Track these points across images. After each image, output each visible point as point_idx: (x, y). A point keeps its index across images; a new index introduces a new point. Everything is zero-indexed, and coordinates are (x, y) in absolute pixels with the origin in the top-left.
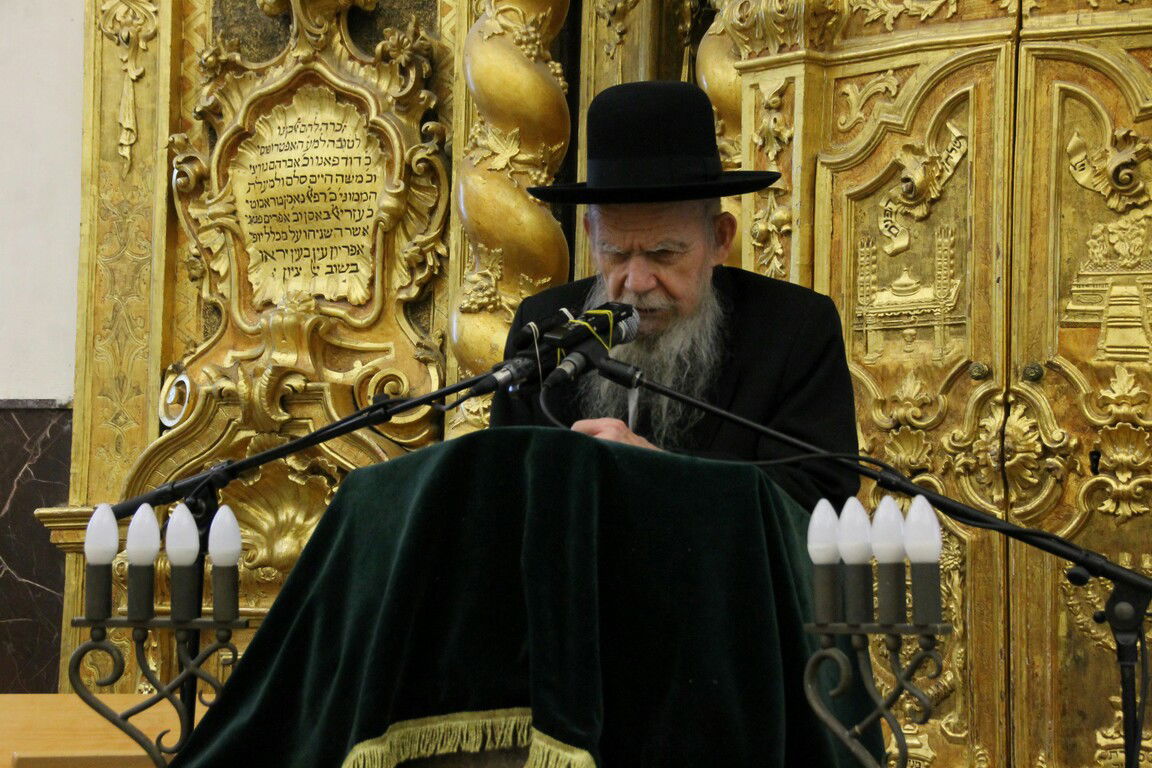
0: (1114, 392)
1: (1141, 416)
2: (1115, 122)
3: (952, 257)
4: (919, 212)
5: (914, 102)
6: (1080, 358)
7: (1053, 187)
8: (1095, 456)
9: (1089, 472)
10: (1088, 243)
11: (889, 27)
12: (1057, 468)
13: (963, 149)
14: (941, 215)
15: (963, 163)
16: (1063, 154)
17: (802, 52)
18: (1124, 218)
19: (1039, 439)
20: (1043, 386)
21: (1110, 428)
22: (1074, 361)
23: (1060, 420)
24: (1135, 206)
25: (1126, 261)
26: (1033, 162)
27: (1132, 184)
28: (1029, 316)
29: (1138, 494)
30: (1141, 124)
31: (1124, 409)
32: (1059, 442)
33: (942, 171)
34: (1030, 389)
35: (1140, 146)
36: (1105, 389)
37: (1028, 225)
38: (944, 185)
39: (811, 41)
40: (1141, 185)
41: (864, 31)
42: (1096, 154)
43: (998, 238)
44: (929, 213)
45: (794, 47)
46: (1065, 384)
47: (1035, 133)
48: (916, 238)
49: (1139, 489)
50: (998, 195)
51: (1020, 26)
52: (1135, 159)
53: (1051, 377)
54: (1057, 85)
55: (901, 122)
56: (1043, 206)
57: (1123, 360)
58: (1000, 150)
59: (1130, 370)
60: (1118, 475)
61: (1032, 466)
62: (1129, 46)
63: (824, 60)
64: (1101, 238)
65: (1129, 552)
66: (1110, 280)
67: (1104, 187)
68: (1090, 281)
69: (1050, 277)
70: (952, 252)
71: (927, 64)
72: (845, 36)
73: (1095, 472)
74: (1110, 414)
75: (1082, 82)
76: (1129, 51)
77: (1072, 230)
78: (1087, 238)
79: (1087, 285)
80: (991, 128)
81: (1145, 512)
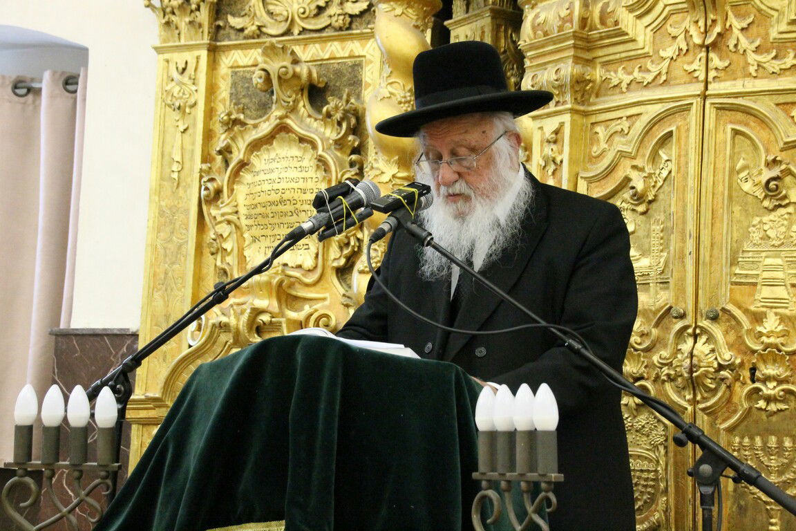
0: (765, 328)
1: (783, 344)
2: (767, 151)
3: (662, 238)
4: (641, 208)
5: (638, 138)
6: (744, 305)
7: (726, 193)
8: (753, 370)
9: (749, 381)
10: (750, 230)
11: (624, 90)
12: (727, 378)
13: (669, 168)
14: (655, 211)
15: (669, 177)
16: (733, 172)
17: (569, 106)
18: (773, 213)
19: (716, 359)
20: (719, 323)
21: (762, 352)
22: (740, 307)
23: (731, 346)
24: (780, 206)
25: (774, 242)
26: (714, 176)
27: (778, 192)
28: (710, 277)
29: (781, 397)
30: (785, 152)
31: (772, 340)
32: (729, 361)
33: (656, 182)
34: (710, 326)
35: (783, 167)
36: (760, 326)
37: (710, 218)
38: (657, 191)
39: (576, 99)
40: (784, 192)
41: (609, 93)
42: (755, 172)
43: (691, 226)
44: (648, 210)
45: (565, 103)
46: (733, 323)
47: (715, 157)
48: (639, 226)
49: (782, 393)
50: (691, 197)
51: (706, 89)
52: (780, 175)
53: (724, 317)
54: (730, 127)
55: (630, 151)
56: (720, 205)
57: (772, 307)
58: (692, 168)
59: (776, 314)
60: (768, 383)
61: (711, 376)
62: (777, 102)
63: (584, 111)
64: (758, 226)
65: (775, 436)
66: (764, 254)
67: (760, 193)
68: (750, 254)
69: (724, 252)
70: (662, 235)
71: (647, 113)
72: (597, 96)
73: (753, 382)
74: (762, 343)
75: (746, 125)
76: (777, 105)
77: (739, 221)
78: (749, 227)
79: (749, 258)
80: (687, 155)
81: (786, 409)
